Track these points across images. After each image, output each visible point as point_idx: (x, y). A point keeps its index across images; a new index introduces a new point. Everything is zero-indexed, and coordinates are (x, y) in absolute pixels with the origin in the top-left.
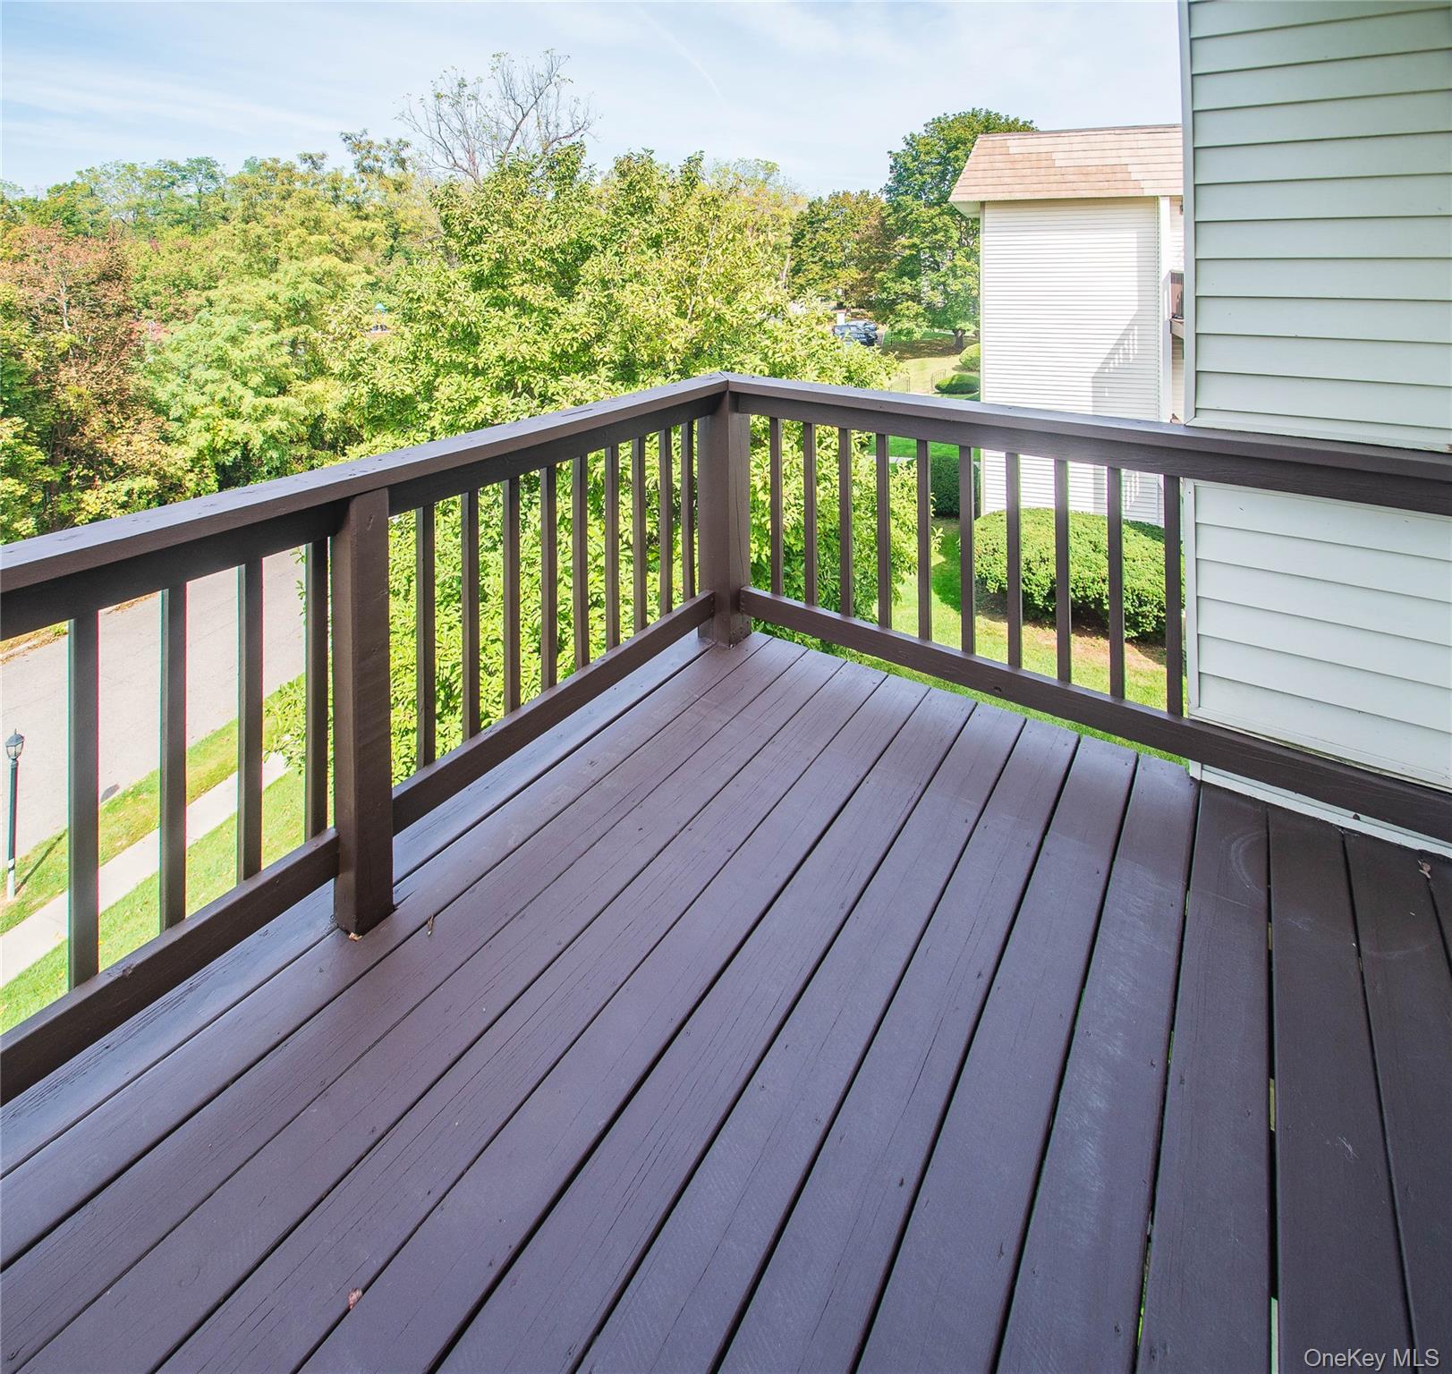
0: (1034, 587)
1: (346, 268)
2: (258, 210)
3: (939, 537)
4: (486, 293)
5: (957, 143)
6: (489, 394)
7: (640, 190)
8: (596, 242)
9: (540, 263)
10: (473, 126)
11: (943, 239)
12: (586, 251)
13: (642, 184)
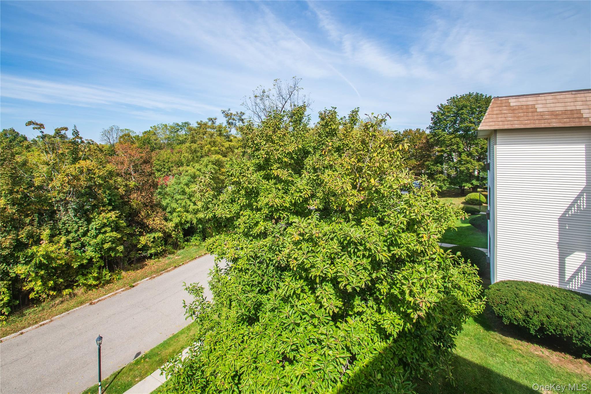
0: (531, 325)
1: (224, 159)
2: (195, 139)
3: (484, 301)
4: (262, 173)
5: (463, 107)
6: (263, 220)
7: (331, 125)
8: (311, 150)
9: (286, 159)
10: (268, 107)
11: (456, 148)
12: (306, 153)
13: (332, 123)
